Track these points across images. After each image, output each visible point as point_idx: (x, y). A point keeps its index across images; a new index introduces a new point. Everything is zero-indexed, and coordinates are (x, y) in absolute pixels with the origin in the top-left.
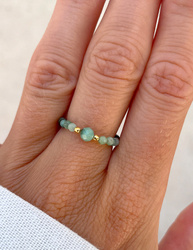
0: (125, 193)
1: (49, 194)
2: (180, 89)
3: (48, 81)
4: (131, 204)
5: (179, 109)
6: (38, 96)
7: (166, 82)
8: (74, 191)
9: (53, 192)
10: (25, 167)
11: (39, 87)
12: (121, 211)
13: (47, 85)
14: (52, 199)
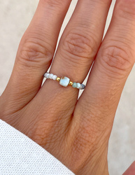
0: (84, 128)
1: (36, 129)
2: (123, 64)
3: (33, 56)
4: (88, 135)
5: (121, 77)
6: (27, 66)
7: (114, 59)
8: (52, 127)
9: (39, 127)
10: (19, 112)
11: (28, 60)
12: (81, 140)
13: (33, 58)
14: (38, 132)
